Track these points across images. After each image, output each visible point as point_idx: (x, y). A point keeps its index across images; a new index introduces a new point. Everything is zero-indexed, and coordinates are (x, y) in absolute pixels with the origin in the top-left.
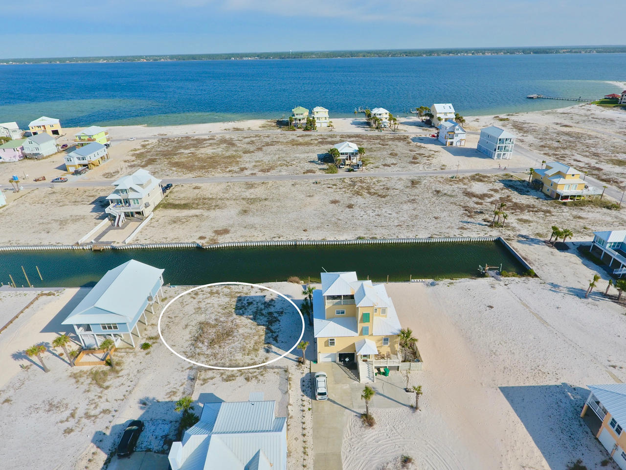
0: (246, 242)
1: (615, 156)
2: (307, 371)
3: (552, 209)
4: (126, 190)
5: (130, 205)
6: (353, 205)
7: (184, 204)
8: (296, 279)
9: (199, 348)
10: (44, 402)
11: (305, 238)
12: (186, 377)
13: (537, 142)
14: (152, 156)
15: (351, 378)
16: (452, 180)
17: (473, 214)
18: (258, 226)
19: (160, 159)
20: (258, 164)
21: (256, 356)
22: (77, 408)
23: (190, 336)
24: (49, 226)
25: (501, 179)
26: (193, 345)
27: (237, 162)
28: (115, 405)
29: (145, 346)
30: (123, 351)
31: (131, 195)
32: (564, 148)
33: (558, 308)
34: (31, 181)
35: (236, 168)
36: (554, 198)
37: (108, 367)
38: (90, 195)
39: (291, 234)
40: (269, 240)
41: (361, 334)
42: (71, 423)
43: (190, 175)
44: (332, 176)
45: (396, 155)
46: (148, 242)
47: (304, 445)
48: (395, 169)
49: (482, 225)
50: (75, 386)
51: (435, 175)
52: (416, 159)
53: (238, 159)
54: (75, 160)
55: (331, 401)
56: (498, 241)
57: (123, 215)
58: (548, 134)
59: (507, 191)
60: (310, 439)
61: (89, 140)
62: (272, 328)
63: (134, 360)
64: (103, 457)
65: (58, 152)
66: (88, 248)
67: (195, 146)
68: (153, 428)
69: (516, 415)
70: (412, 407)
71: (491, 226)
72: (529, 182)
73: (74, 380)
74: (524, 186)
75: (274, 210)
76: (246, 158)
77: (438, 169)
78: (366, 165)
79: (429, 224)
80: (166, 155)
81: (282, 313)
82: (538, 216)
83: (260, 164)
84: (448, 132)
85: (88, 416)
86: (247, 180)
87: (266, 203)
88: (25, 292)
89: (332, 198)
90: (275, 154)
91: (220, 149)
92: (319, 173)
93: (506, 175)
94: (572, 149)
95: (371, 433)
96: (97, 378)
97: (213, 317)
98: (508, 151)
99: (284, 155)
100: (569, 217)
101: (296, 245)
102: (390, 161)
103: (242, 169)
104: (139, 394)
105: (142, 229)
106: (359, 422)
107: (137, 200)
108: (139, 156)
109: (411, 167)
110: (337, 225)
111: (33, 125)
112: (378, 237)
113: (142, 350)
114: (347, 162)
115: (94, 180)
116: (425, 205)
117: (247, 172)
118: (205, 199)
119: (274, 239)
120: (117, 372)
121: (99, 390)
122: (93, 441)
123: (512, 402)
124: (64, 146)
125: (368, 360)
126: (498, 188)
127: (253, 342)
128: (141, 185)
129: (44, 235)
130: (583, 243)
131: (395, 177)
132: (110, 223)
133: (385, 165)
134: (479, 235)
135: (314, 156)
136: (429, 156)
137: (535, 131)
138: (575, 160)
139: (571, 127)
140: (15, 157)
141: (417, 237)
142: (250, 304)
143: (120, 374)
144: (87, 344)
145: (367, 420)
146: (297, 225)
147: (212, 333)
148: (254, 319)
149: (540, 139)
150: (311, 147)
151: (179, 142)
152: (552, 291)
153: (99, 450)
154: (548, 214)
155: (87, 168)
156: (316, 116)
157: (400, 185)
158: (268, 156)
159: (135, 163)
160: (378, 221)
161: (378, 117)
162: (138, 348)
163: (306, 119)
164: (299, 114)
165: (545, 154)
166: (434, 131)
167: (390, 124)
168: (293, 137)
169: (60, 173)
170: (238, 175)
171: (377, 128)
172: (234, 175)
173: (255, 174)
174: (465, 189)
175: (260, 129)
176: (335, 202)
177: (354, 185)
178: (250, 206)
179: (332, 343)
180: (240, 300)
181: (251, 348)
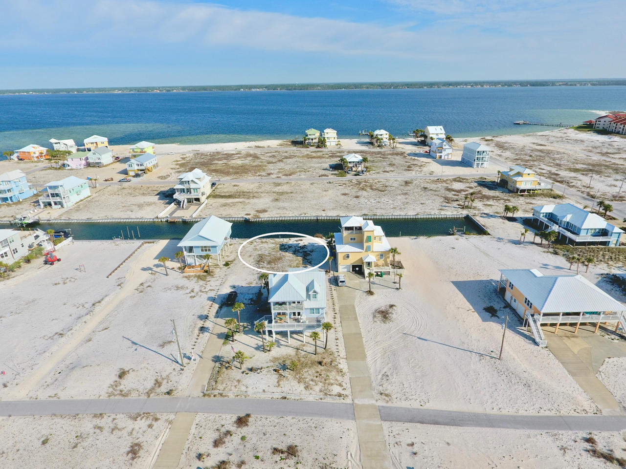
0: (281, 217)
1: (574, 166)
2: (331, 276)
3: (512, 199)
4: (189, 182)
5: (191, 193)
6: (359, 196)
9: (261, 265)
11: (324, 215)
12: (256, 277)
13: (513, 156)
14: (192, 165)
16: (438, 181)
17: (450, 201)
18: (288, 208)
19: (200, 167)
20: (280, 171)
25: (477, 180)
27: (264, 170)
29: (227, 265)
30: (212, 267)
31: (192, 186)
32: (533, 161)
33: (499, 249)
34: (101, 181)
35: (264, 174)
36: (515, 192)
37: (205, 274)
38: (153, 190)
39: (313, 212)
43: (228, 178)
44: (343, 178)
45: (394, 165)
48: (393, 174)
49: (456, 208)
50: (188, 281)
51: (424, 178)
52: (410, 167)
53: (264, 168)
54: (135, 166)
57: (186, 201)
58: (524, 151)
59: (479, 188)
61: (141, 152)
62: (307, 258)
63: (221, 270)
65: (114, 162)
66: (165, 221)
67: (226, 158)
71: (462, 208)
72: (498, 183)
73: (186, 279)
74: (494, 185)
76: (270, 166)
78: (369, 171)
79: (417, 207)
82: (499, 202)
83: (283, 170)
84: (437, 148)
87: (292, 194)
88: (132, 242)
89: (343, 192)
90: (294, 164)
91: (247, 161)
92: (330, 177)
93: (482, 178)
94: (540, 161)
97: (267, 252)
98: (485, 161)
100: (522, 203)
101: (317, 219)
102: (388, 169)
103: (269, 174)
105: (201, 209)
107: (196, 189)
108: (182, 165)
109: (405, 173)
110: (347, 208)
111: (88, 142)
112: (378, 214)
114: (354, 169)
117: (273, 176)
118: (244, 193)
120: (212, 275)
124: (117, 158)
126: (473, 186)
127: (295, 263)
128: (199, 179)
129: (129, 213)
130: (528, 217)
131: (392, 179)
132: (175, 206)
133: (384, 171)
134: (452, 213)
135: (327, 166)
136: (422, 166)
137: (513, 148)
139: (545, 146)
140: (80, 165)
142: (290, 247)
143: (214, 276)
144: (188, 263)
146: (317, 208)
147: (269, 258)
148: (294, 254)
150: (323, 160)
152: (498, 241)
154: (507, 202)
155: (144, 172)
156: (326, 136)
157: (396, 184)
158: (288, 165)
159: (180, 170)
160: (379, 205)
161: (379, 137)
162: (221, 266)
163: (317, 139)
164: (312, 135)
165: (517, 164)
166: (427, 149)
167: (390, 143)
168: (308, 152)
169: (123, 176)
170: (266, 178)
171: (379, 146)
172: (264, 178)
173: (280, 177)
174: (447, 186)
175: (278, 147)
176: (345, 194)
177: (360, 184)
178: (280, 197)
179: (348, 257)
180: (283, 246)
181: (295, 266)
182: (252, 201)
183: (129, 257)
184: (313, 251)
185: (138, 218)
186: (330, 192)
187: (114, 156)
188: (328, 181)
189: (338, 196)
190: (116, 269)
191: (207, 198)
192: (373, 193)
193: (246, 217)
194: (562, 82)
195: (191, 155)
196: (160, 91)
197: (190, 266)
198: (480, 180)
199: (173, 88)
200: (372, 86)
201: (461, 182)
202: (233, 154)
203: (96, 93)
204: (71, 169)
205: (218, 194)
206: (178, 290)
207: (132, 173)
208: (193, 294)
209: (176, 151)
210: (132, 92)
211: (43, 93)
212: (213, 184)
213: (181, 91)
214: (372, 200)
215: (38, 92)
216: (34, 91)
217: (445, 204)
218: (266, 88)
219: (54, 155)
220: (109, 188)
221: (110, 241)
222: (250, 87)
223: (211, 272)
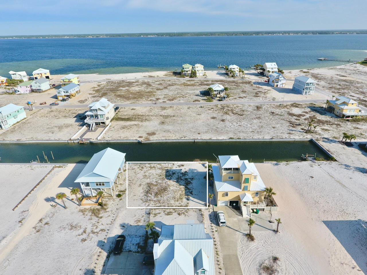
2: (211, 211)
3: (341, 123)
4: (96, 109)
5: (98, 118)
6: (225, 120)
7: (127, 118)
8: (198, 160)
9: (149, 197)
10: (67, 224)
11: (199, 138)
12: (144, 212)
13: (327, 85)
14: (104, 91)
15: (237, 215)
16: (280, 106)
17: (295, 125)
18: (172, 131)
19: (109, 93)
21: (182, 202)
22: (86, 228)
23: (143, 190)
24: (53, 129)
25: (309, 106)
26: (146, 195)
27: (154, 96)
28: (107, 227)
29: (119, 196)
30: (106, 198)
31: (99, 113)
32: (344, 89)
33: (351, 178)
34: (38, 104)
35: (154, 99)
36: (341, 117)
37: (100, 207)
38: (73, 112)
39: (191, 135)
40: (179, 139)
41: (244, 190)
43: (128, 102)
44: (211, 103)
45: (245, 92)
46: (110, 139)
47: (216, 250)
48: (246, 100)
49: (301, 132)
50: (83, 216)
51: (270, 103)
52: (258, 94)
53: (154, 94)
54: (62, 93)
55: (228, 227)
56: (311, 141)
57: (94, 124)
58: (333, 81)
59: (313, 113)
60: (219, 247)
61: (68, 82)
62: (188, 187)
63: (114, 203)
64: (105, 254)
65: (51, 89)
66: (76, 142)
67: (128, 86)
68: (130, 239)
69: (334, 236)
70: (274, 231)
71: (306, 132)
72: (325, 108)
73: (82, 214)
74: (322, 110)
75: (179, 122)
76: (159, 92)
77: (271, 100)
78: (229, 97)
79: (270, 131)
80: (112, 90)
82: (333, 127)
83: (167, 96)
84: (275, 79)
85: (93, 233)
86: (161, 105)
87: (174, 118)
88: (45, 166)
89: (212, 116)
90: (175, 91)
91: (143, 88)
92: (202, 102)
93: (312, 104)
94: (348, 89)
95: (252, 245)
96: (95, 213)
97: (154, 180)
98: (311, 90)
99: (180, 91)
100: (351, 128)
101: (194, 142)
103: (158, 99)
104: (119, 221)
105: (106, 132)
106: (246, 238)
107: (102, 115)
108: (97, 91)
109: (255, 99)
110: (217, 131)
111: (35, 73)
112: (241, 138)
113: (117, 198)
114: (218, 96)
115: (74, 104)
116: (266, 120)
117: (161, 101)
118: (139, 116)
119: (182, 138)
120: (105, 209)
121: (97, 219)
122: (98, 246)
123: (331, 229)
124: (53, 85)
125: (247, 205)
126: (308, 111)
127: (179, 194)
128: (104, 107)
129: (51, 134)
130: (361, 142)
131: (246, 104)
132: (87, 128)
133: (240, 97)
134: (300, 138)
135: (198, 92)
136: (265, 93)
137: (325, 79)
138: (351, 96)
139: (346, 77)
140: (27, 91)
141: (264, 138)
142: (174, 173)
143: (107, 210)
144: (86, 194)
145: (250, 237)
146: (194, 130)
147: (155, 189)
148: (177, 182)
149: (329, 83)
150: (195, 87)
151: (118, 83)
152: (346, 169)
153: (102, 251)
154: (339, 126)
155: (69, 97)
156: (196, 69)
157: (250, 109)
158: (171, 92)
159: (95, 95)
160: (240, 129)
161: (233, 70)
162: (115, 197)
163: (190, 71)
164: (187, 68)
165: (333, 92)
166: (266, 79)
167: (240, 74)
168: (184, 81)
169: (54, 100)
171: (232, 76)
173: (165, 102)
174: (289, 111)
175: (164, 76)
176: (213, 118)
177: (224, 109)
178: (166, 120)
179: (227, 195)
180: (168, 172)
181: (178, 198)
182: (144, 124)
183: (38, 184)
184: (193, 179)
185: (56, 140)
186: (203, 116)
187: (50, 84)
188: (200, 106)
189: (208, 120)
190: (23, 199)
191: (111, 121)
192: (234, 117)
193: (139, 139)
194: (338, 31)
195: (105, 83)
196: (92, 37)
197: (88, 197)
198: (311, 105)
200: (221, 34)
201: (297, 107)
202: (133, 82)
203: (53, 38)
204: (20, 94)
205: (120, 116)
206: (72, 230)
207: (60, 98)
208: (84, 236)
209: (95, 80)
210: (75, 38)
211: (21, 38)
212: (116, 109)
213: (105, 37)
214: (235, 124)
215: (19, 37)
216: (16, 37)
217: (291, 128)
218: (157, 35)
219: (12, 82)
220: (42, 110)
221: (27, 165)
222: (147, 34)
223: (105, 205)
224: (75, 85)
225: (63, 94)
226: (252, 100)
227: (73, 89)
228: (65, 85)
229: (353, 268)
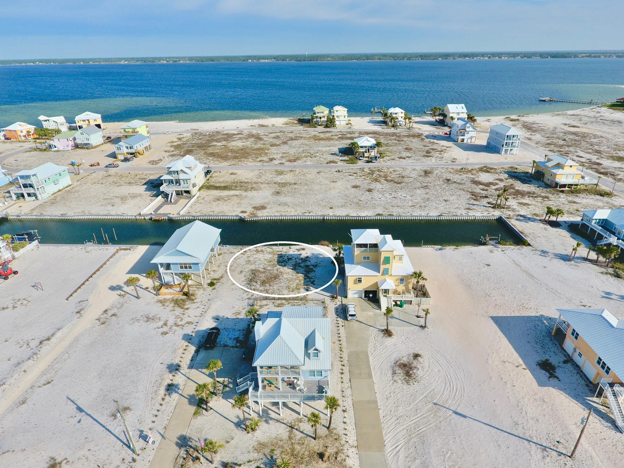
0: (281, 216)
1: (616, 153)
2: (339, 303)
3: (550, 196)
4: (177, 171)
5: (180, 185)
6: (372, 189)
7: (224, 186)
8: (327, 243)
9: (253, 286)
10: (142, 316)
11: (331, 214)
12: (246, 304)
13: (544, 140)
14: (188, 147)
15: (374, 308)
16: (462, 170)
17: (479, 198)
18: (291, 204)
19: (196, 150)
20: (284, 155)
22: (167, 320)
23: (245, 278)
24: (113, 201)
25: (507, 171)
26: (249, 284)
27: (266, 154)
28: (196, 319)
29: (211, 284)
30: (194, 287)
31: (182, 176)
32: (569, 146)
33: (545, 267)
34: (87, 166)
35: (265, 159)
36: (554, 186)
37: (185, 297)
38: (142, 177)
39: (319, 210)
40: (301, 214)
41: (383, 274)
42: (165, 329)
43: (225, 164)
44: (353, 166)
45: (411, 149)
46: (198, 214)
47: (340, 346)
48: (409, 161)
49: (486, 207)
50: (163, 307)
51: (446, 167)
52: (430, 153)
53: (266, 151)
54: (123, 149)
55: (359, 321)
57: (174, 193)
59: (511, 180)
60: (344, 343)
61: (132, 132)
62: (309, 276)
63: (204, 292)
64: (192, 349)
65: (105, 143)
66: (148, 218)
67: (225, 140)
68: (227, 333)
69: (502, 333)
70: (421, 326)
71: (494, 208)
72: (531, 174)
73: (161, 304)
74: (527, 177)
75: (303, 192)
76: (274, 150)
77: (449, 162)
78: (383, 157)
79: (440, 205)
80: (201, 146)
81: (316, 266)
82: (537, 200)
83: (287, 155)
84: (459, 130)
85: (176, 325)
86: (277, 168)
87: (295, 186)
88: (106, 247)
89: (353, 184)
90: (300, 148)
91: (249, 143)
92: (340, 163)
93: (512, 167)
94: (576, 146)
95: (389, 341)
96: (177, 303)
97: (262, 266)
98: (514, 147)
99: (307, 148)
100: (565, 202)
101: (324, 219)
102: (404, 154)
103: (271, 160)
104: (212, 313)
105: (192, 204)
106: (381, 334)
107: (186, 180)
108: (177, 147)
109: (424, 159)
110: (358, 205)
111: (79, 119)
112: (395, 214)
113: (209, 287)
114: (366, 155)
115: (141, 166)
116: (437, 190)
117: (276, 162)
118: (242, 183)
119: (305, 214)
120: (193, 300)
121: (182, 310)
122: (183, 339)
124: (108, 137)
125: (388, 295)
126: (503, 178)
127: (295, 284)
128: (189, 168)
129: (109, 207)
130: (574, 221)
131: (409, 167)
132: (163, 200)
133: (400, 158)
134: (483, 214)
135: (335, 150)
136: (442, 151)
137: (543, 130)
138: (577, 156)
140: (67, 146)
141: (428, 215)
142: (289, 259)
143: (195, 301)
144: (166, 281)
145: (387, 333)
146: (324, 204)
147: (263, 277)
148: (294, 269)
149: (547, 137)
150: (332, 142)
151: (210, 136)
152: (542, 255)
153: (189, 344)
154: (546, 199)
155: (134, 156)
157: (414, 175)
158: (291, 150)
159: (174, 153)
160: (395, 202)
161: (394, 116)
163: (326, 117)
164: (320, 113)
165: (550, 150)
166: (446, 130)
167: (406, 122)
168: (315, 133)
169: (111, 160)
170: (268, 164)
171: (393, 126)
172: (265, 164)
173: (283, 163)
174: (473, 178)
175: (283, 126)
176: (356, 187)
178: (282, 189)
179: (360, 281)
180: (281, 257)
181: (294, 288)
182: (250, 194)
183: (98, 270)
187: (104, 136)
188: (336, 169)
189: (348, 189)
191: (200, 189)
192: (388, 186)
195: (189, 135)
196: (167, 61)
199: (180, 58)
202: (234, 134)
204: (58, 151)
207: (121, 157)
209: (173, 130)
212: (208, 173)
213: (188, 62)
214: (387, 195)
219: (43, 133)
220: (93, 175)
221: (80, 246)
223: (192, 295)
224: (143, 138)
225: (125, 151)
226: (418, 162)
227: (141, 143)
228: (126, 137)
229: (518, 366)
